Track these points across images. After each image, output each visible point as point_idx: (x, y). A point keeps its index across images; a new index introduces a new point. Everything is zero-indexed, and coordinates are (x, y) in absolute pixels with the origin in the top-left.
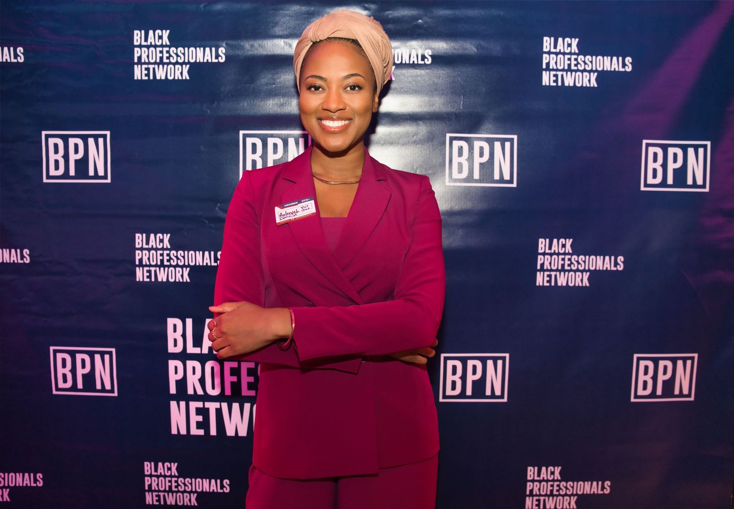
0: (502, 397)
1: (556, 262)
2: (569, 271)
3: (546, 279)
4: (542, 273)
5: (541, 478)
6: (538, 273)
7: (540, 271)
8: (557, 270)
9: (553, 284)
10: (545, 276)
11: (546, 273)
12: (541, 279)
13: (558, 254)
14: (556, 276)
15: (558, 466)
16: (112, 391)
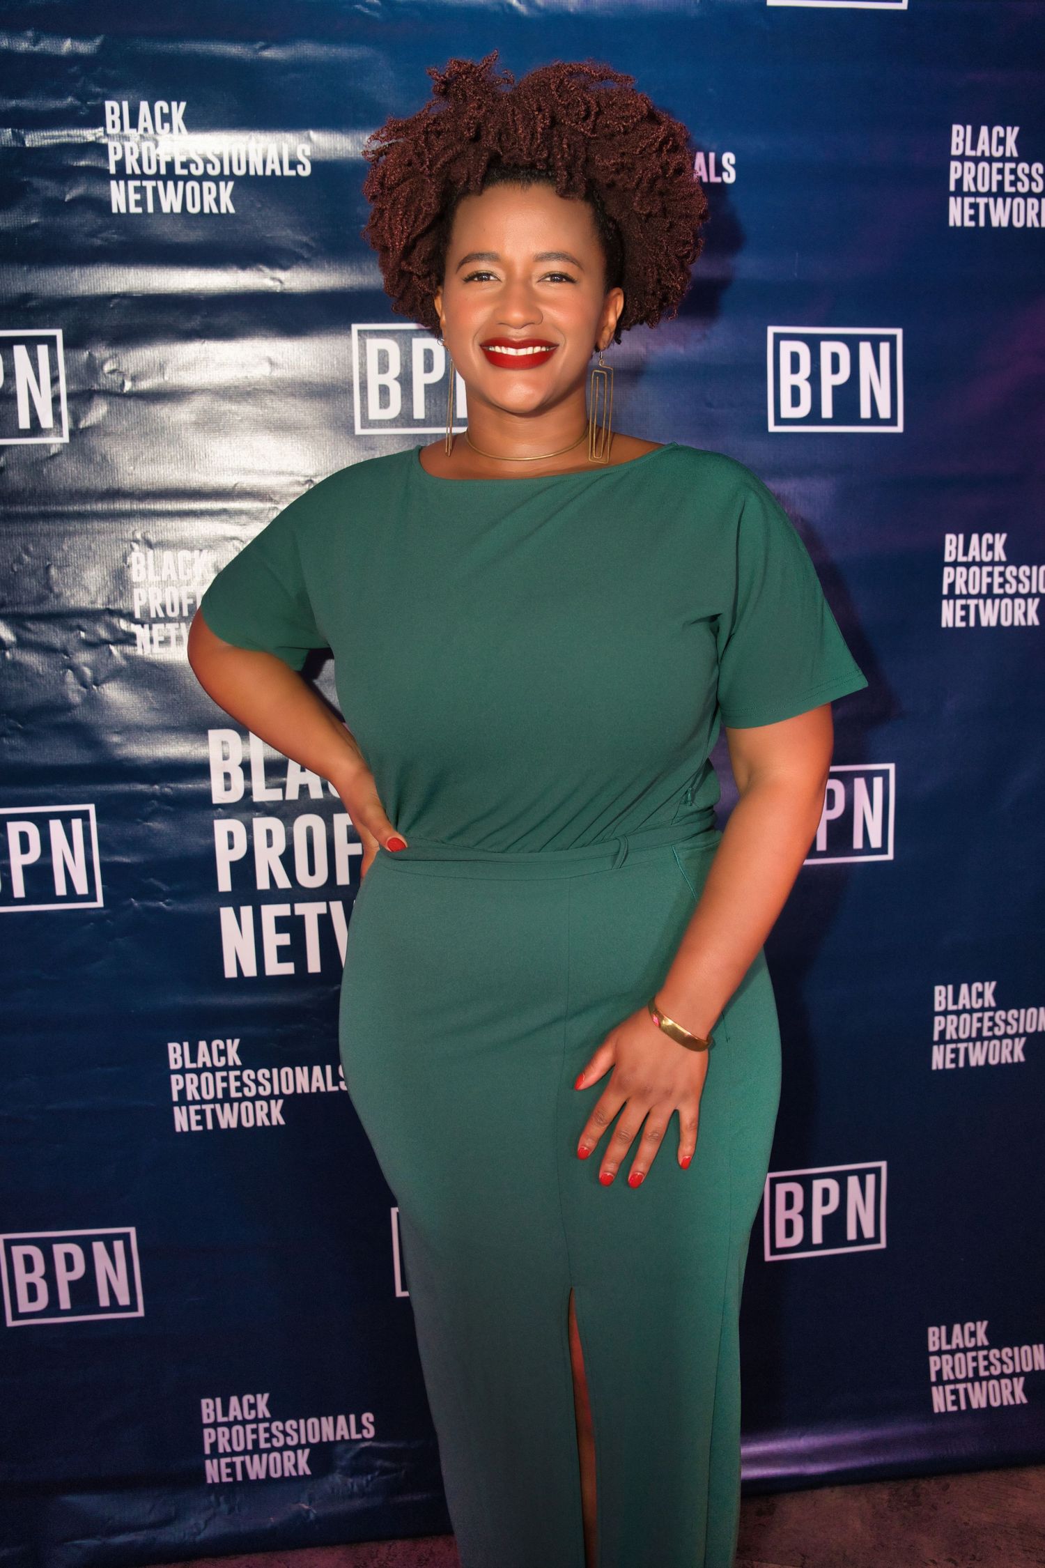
0: (883, 850)
1: (977, 580)
2: (1001, 597)
3: (960, 613)
4: (951, 602)
5: (960, 1007)
6: (945, 602)
7: (948, 597)
8: (979, 596)
9: (972, 623)
10: (958, 607)
11: (960, 602)
12: (950, 615)
13: (981, 564)
14: (977, 607)
15: (990, 981)
16: (91, 897)
